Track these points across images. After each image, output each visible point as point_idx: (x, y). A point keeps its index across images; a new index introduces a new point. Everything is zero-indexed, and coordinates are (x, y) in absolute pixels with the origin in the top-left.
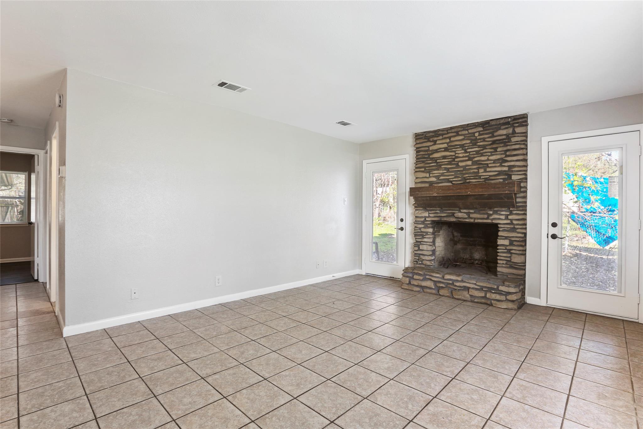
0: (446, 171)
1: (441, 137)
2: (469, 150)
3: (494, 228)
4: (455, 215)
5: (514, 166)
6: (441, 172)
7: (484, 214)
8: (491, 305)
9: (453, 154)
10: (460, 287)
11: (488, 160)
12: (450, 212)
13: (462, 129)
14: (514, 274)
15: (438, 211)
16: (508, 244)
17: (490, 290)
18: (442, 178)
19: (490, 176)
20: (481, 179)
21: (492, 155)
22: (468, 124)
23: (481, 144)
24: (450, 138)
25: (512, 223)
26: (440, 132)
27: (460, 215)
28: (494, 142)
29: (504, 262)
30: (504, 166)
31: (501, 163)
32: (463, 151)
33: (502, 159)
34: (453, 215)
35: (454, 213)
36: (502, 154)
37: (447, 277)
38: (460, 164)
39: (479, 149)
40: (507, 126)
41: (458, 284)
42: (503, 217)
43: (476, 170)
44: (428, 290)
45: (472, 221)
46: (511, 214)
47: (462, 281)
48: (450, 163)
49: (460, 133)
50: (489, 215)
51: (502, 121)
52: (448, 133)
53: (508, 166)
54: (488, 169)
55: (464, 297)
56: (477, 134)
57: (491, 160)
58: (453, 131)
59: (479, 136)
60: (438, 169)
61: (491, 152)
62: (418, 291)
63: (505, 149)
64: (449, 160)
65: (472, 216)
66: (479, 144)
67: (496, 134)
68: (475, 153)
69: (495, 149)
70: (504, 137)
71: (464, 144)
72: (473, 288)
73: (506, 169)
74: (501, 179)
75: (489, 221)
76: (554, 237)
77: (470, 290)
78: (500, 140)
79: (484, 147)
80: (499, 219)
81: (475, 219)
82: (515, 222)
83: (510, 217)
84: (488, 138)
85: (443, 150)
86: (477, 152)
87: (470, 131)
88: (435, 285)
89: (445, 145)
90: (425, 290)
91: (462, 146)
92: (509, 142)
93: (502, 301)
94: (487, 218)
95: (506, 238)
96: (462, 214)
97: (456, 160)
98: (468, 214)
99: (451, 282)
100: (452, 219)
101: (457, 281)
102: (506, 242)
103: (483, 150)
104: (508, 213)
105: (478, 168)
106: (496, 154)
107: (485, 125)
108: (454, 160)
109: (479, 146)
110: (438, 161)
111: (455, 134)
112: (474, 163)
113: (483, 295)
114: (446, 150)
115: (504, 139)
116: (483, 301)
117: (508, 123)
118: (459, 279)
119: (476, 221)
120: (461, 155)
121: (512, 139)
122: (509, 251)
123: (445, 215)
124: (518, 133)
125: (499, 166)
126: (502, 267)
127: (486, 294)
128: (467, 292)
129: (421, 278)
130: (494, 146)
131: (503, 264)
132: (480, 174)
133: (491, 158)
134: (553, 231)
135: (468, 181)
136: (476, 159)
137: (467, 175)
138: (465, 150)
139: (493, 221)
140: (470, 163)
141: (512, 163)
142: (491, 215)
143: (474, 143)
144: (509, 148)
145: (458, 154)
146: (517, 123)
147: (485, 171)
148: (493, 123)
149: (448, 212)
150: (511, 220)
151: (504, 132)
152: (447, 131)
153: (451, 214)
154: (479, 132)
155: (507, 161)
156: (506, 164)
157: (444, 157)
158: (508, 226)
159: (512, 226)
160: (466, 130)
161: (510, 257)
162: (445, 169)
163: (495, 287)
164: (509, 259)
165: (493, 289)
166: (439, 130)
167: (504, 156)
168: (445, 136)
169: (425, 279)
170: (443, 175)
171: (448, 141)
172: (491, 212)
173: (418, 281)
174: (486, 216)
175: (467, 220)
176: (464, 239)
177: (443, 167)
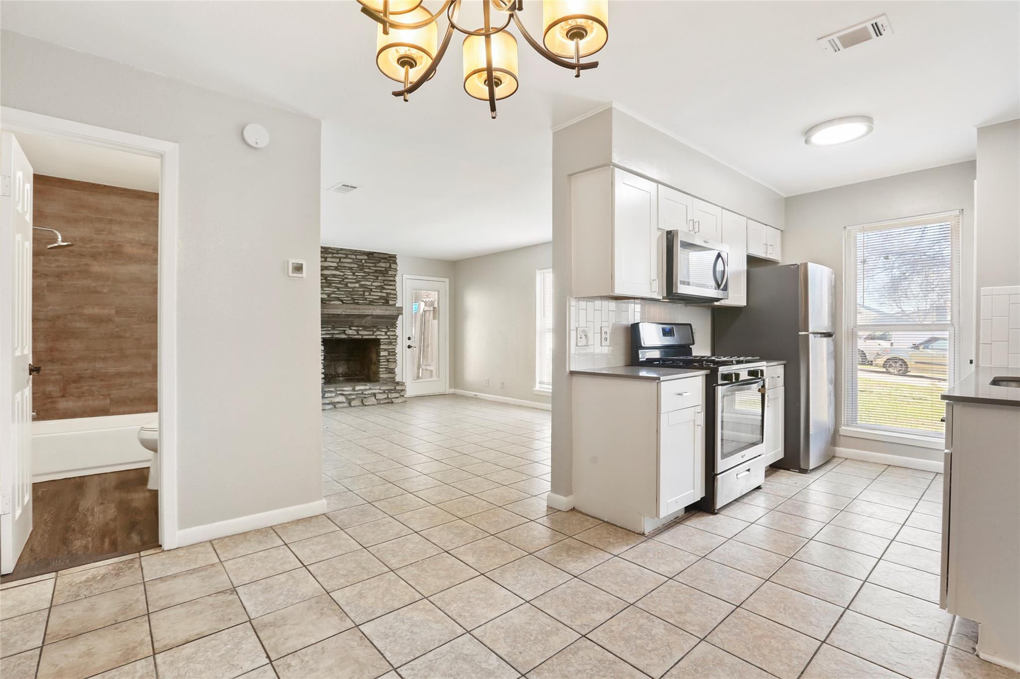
0: (336, 290)
1: (330, 255)
2: (357, 274)
3: (377, 342)
4: (346, 332)
5: (390, 294)
6: (332, 289)
7: (369, 331)
8: (392, 403)
9: (342, 274)
10: (369, 394)
11: (371, 285)
12: (341, 329)
13: (351, 253)
14: (390, 378)
15: (329, 329)
16: (387, 355)
17: (390, 391)
18: (332, 296)
19: (374, 299)
20: (366, 300)
21: (375, 282)
22: (356, 250)
23: (367, 270)
24: (340, 258)
25: (389, 338)
26: (330, 250)
27: (349, 332)
28: (376, 271)
29: (384, 369)
30: (383, 292)
31: (381, 290)
32: (351, 274)
33: (381, 286)
34: (344, 332)
35: (346, 330)
36: (381, 282)
37: (358, 388)
38: (349, 285)
39: (365, 274)
40: (385, 261)
41: (366, 393)
42: (383, 334)
43: (362, 293)
44: (340, 405)
45: (360, 337)
46: (389, 331)
47: (370, 389)
48: (340, 283)
49: (349, 256)
50: (374, 332)
51: (382, 256)
52: (338, 253)
53: (386, 293)
54: (372, 293)
55: (373, 402)
56: (363, 261)
57: (374, 286)
58: (343, 252)
59: (365, 263)
60: (328, 287)
61: (374, 279)
62: (330, 409)
63: (384, 278)
64: (339, 279)
65: (360, 333)
66: (365, 270)
67: (377, 265)
68: (361, 277)
69: (377, 277)
70: (384, 269)
71: (353, 267)
72: (378, 393)
73: (385, 295)
74: (381, 302)
75: (374, 337)
76: (409, 347)
77: (377, 395)
78: (380, 271)
79: (369, 273)
80: (381, 335)
81: (362, 335)
82: (391, 337)
83: (388, 333)
84: (372, 266)
85: (333, 268)
86: (363, 277)
87: (358, 257)
88: (347, 399)
89: (335, 265)
90: (337, 406)
91: (351, 269)
92: (386, 274)
93: (398, 397)
94: (373, 335)
95: (385, 350)
96: (352, 331)
97: (345, 280)
98: (357, 331)
99: (360, 392)
100: (344, 336)
101: (366, 390)
102: (385, 353)
103: (367, 276)
104: (387, 330)
105: (364, 291)
106: (377, 282)
107: (370, 254)
108: (343, 280)
109: (365, 272)
110: (328, 278)
111: (345, 256)
112: (362, 286)
113: (386, 396)
114: (336, 269)
115: (382, 271)
116: (387, 401)
117: (386, 258)
118: (367, 387)
119: (364, 337)
120: (350, 277)
121: (389, 272)
122: (388, 361)
123: (337, 332)
124: (392, 268)
125: (379, 292)
126: (383, 373)
127: (388, 395)
128: (374, 398)
129: (334, 395)
130: (376, 274)
131: (383, 371)
132: (366, 297)
133: (374, 284)
134: (409, 343)
135: (356, 301)
136: (362, 283)
137: (356, 296)
138: (354, 274)
139: (378, 337)
140: (357, 285)
141: (389, 291)
142: (375, 331)
143: (361, 268)
144: (387, 278)
145: (347, 275)
146: (392, 260)
147: (370, 295)
148: (375, 255)
149: (340, 329)
150: (389, 336)
151: (383, 265)
152: (337, 251)
153: (342, 331)
154: (365, 260)
155: (385, 289)
156: (384, 291)
157: (334, 276)
158: (387, 341)
159: (389, 341)
160: (354, 255)
161: (387, 365)
162: (336, 287)
163: (393, 388)
164: (387, 367)
165: (392, 390)
166: (330, 248)
167: (383, 284)
168: (334, 255)
169: (337, 395)
170: (334, 292)
171: (338, 260)
172: (375, 330)
173: (329, 399)
174: (371, 333)
175: (357, 337)
176: (329, 355)
177: (333, 285)
